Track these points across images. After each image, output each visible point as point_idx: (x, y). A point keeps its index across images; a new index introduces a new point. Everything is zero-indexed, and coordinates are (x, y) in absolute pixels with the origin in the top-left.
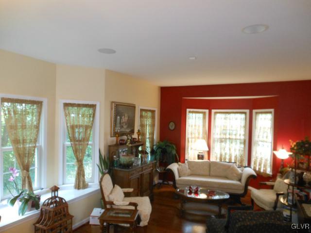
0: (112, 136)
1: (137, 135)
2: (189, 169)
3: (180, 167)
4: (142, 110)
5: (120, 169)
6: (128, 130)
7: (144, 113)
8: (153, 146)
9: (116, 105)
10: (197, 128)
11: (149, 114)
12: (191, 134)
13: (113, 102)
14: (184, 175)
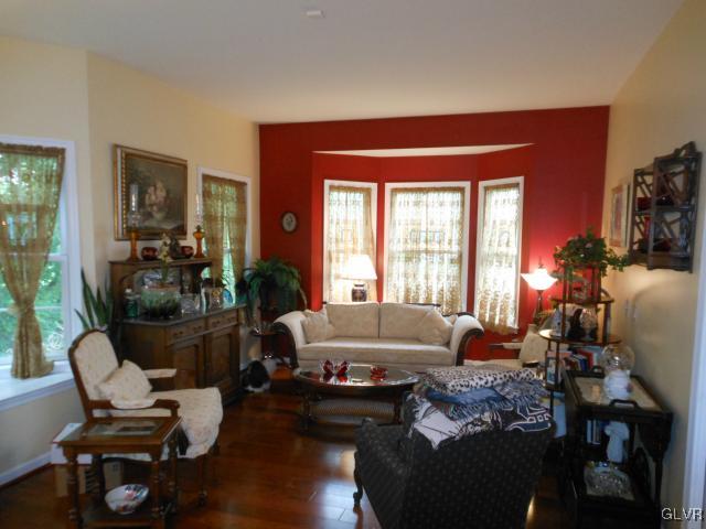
0: (120, 236)
1: (195, 240)
2: (330, 322)
3: (307, 320)
4: (206, 178)
5: (142, 322)
6: (169, 226)
7: (213, 188)
8: (244, 270)
9: (127, 155)
10: (350, 226)
11: (230, 191)
12: (337, 240)
13: (117, 146)
14: (318, 338)
